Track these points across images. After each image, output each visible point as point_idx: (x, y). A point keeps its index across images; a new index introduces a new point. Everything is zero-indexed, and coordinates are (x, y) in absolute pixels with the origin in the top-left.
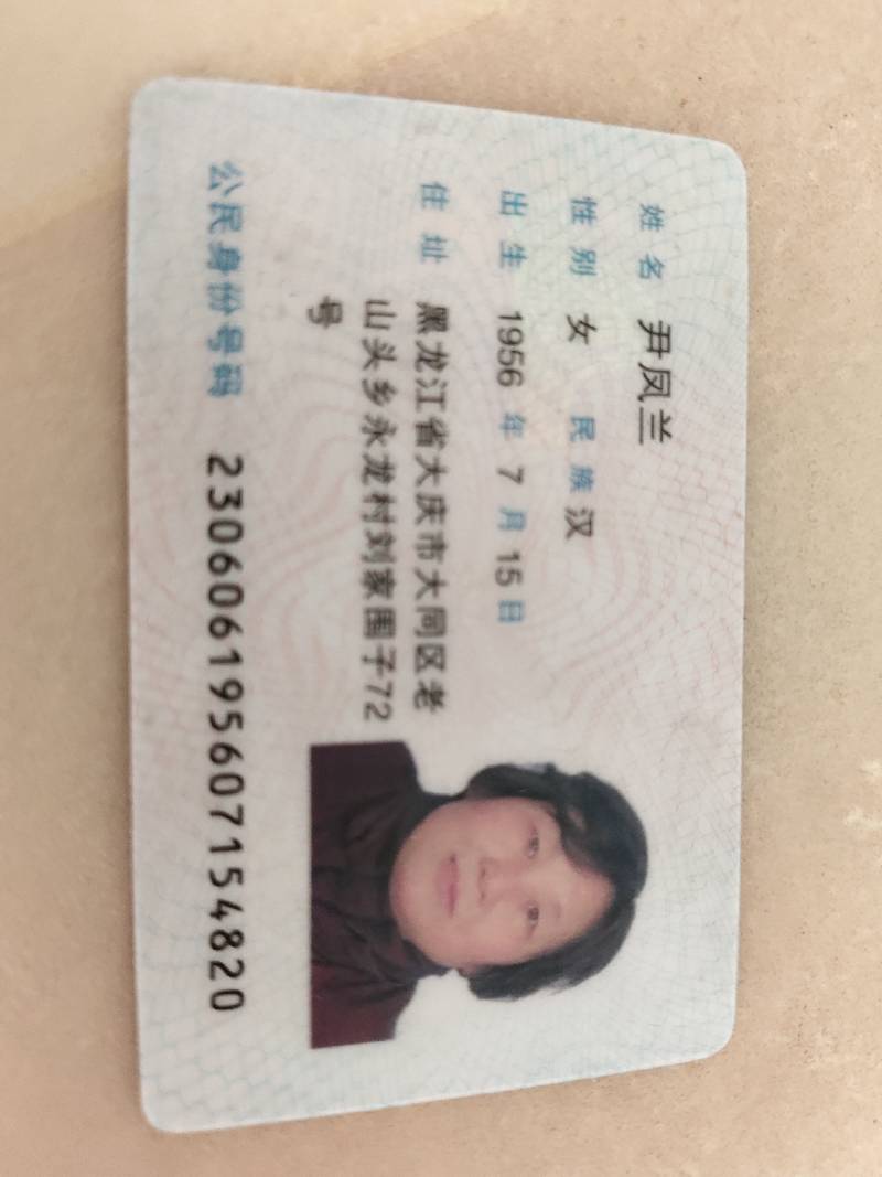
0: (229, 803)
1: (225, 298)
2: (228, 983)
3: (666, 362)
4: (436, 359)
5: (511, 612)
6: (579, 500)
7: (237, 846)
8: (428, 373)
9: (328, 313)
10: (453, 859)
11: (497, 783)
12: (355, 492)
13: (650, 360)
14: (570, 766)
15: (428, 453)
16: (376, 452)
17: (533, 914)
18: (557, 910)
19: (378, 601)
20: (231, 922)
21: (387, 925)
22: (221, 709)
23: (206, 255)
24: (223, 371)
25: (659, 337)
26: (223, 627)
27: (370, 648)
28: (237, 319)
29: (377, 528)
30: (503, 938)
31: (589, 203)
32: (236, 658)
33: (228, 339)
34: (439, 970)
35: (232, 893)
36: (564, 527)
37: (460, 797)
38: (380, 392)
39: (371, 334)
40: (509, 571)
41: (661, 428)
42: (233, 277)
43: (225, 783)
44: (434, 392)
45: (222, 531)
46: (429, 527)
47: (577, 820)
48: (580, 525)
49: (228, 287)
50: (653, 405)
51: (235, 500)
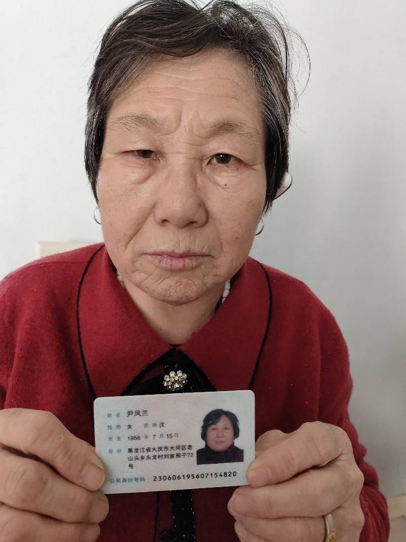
0: (205, 475)
1: (130, 480)
2: (232, 474)
3: (134, 412)
4: (137, 450)
5: (177, 435)
6: (158, 425)
7: (212, 474)
8: (139, 451)
9: (131, 466)
10: (216, 442)
11: (204, 436)
12: (158, 460)
13: (134, 414)
14: (202, 424)
15: (152, 450)
16: (152, 458)
17: (226, 428)
18: (225, 424)
19: (175, 456)
20: (223, 474)
21: (225, 452)
22: (191, 477)
23: (124, 483)
24: (141, 480)
25: (130, 413)
26: (179, 478)
27: (182, 457)
28: (133, 478)
29: (164, 457)
30: (229, 433)
31: (109, 427)
32: (184, 476)
33: (136, 479)
34: (233, 443)
35: (218, 474)
36: (162, 427)
37: (206, 442)
38: (142, 458)
39: (134, 460)
40: (170, 436)
41: (145, 412)
42: (127, 479)
43: (202, 476)
44: (142, 450)
45: (165, 479)
46: (163, 449)
47: (211, 422)
48: (162, 425)
49: (129, 480)
50: (141, 413)
51: (160, 477)
